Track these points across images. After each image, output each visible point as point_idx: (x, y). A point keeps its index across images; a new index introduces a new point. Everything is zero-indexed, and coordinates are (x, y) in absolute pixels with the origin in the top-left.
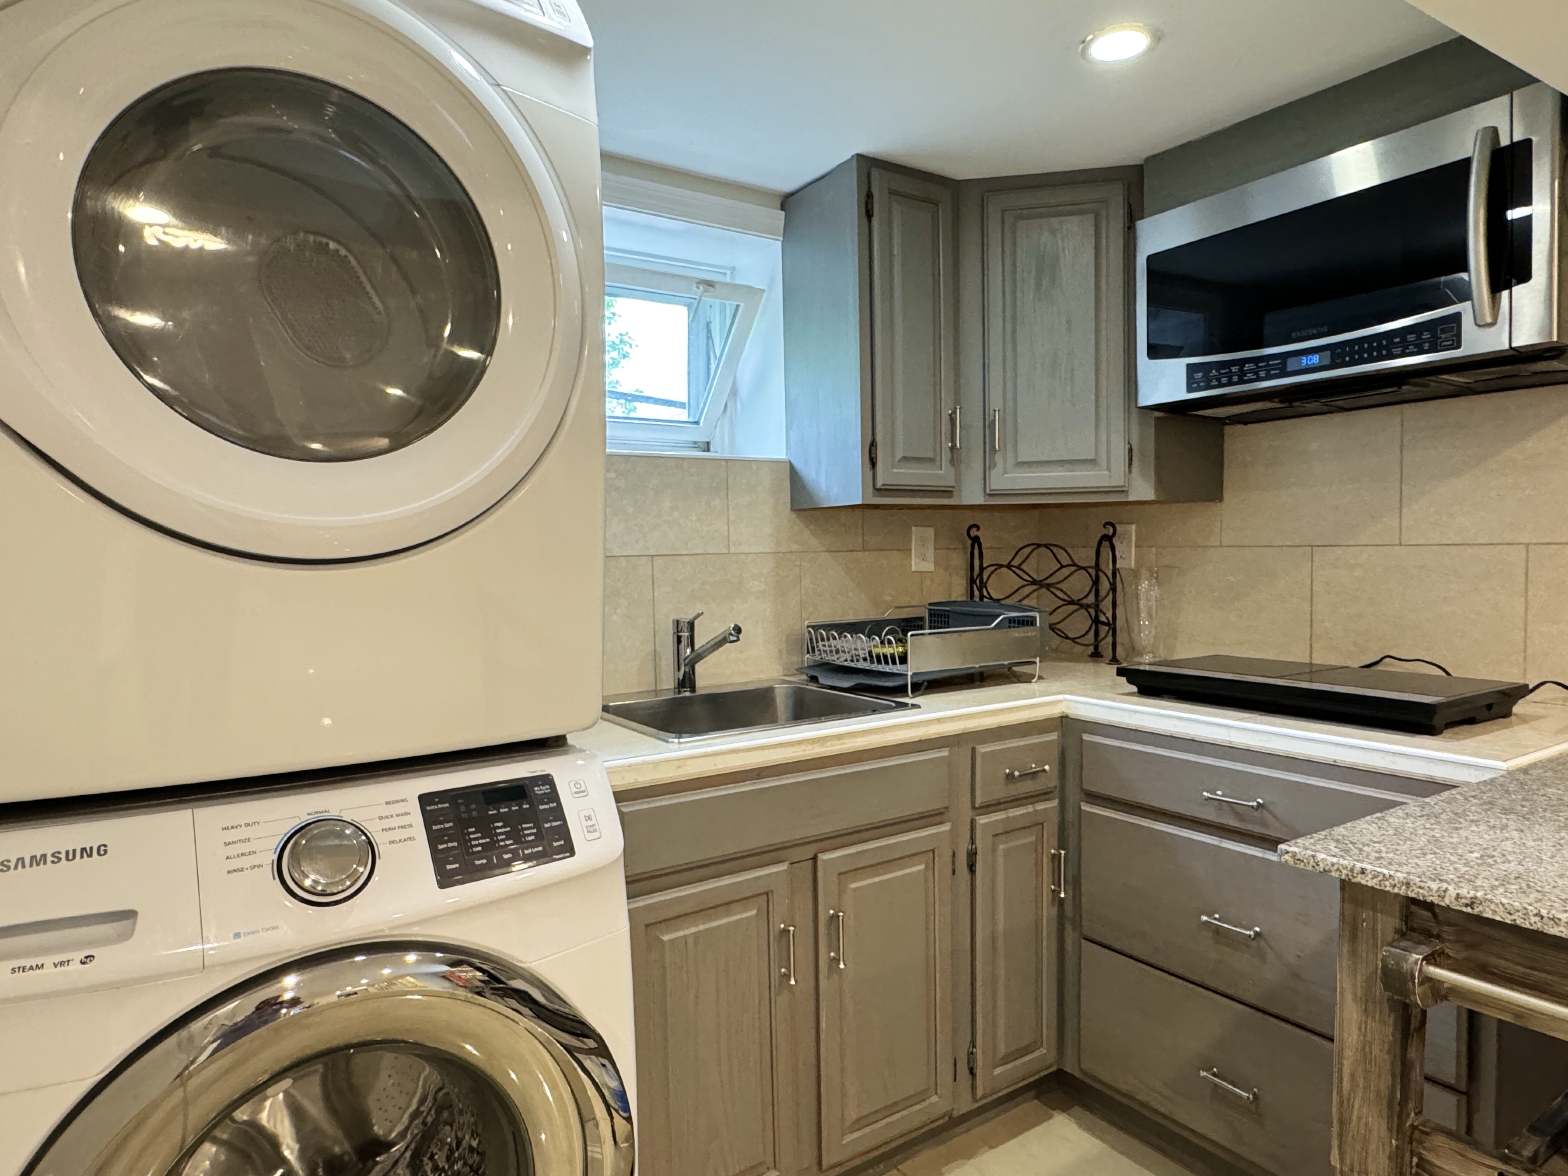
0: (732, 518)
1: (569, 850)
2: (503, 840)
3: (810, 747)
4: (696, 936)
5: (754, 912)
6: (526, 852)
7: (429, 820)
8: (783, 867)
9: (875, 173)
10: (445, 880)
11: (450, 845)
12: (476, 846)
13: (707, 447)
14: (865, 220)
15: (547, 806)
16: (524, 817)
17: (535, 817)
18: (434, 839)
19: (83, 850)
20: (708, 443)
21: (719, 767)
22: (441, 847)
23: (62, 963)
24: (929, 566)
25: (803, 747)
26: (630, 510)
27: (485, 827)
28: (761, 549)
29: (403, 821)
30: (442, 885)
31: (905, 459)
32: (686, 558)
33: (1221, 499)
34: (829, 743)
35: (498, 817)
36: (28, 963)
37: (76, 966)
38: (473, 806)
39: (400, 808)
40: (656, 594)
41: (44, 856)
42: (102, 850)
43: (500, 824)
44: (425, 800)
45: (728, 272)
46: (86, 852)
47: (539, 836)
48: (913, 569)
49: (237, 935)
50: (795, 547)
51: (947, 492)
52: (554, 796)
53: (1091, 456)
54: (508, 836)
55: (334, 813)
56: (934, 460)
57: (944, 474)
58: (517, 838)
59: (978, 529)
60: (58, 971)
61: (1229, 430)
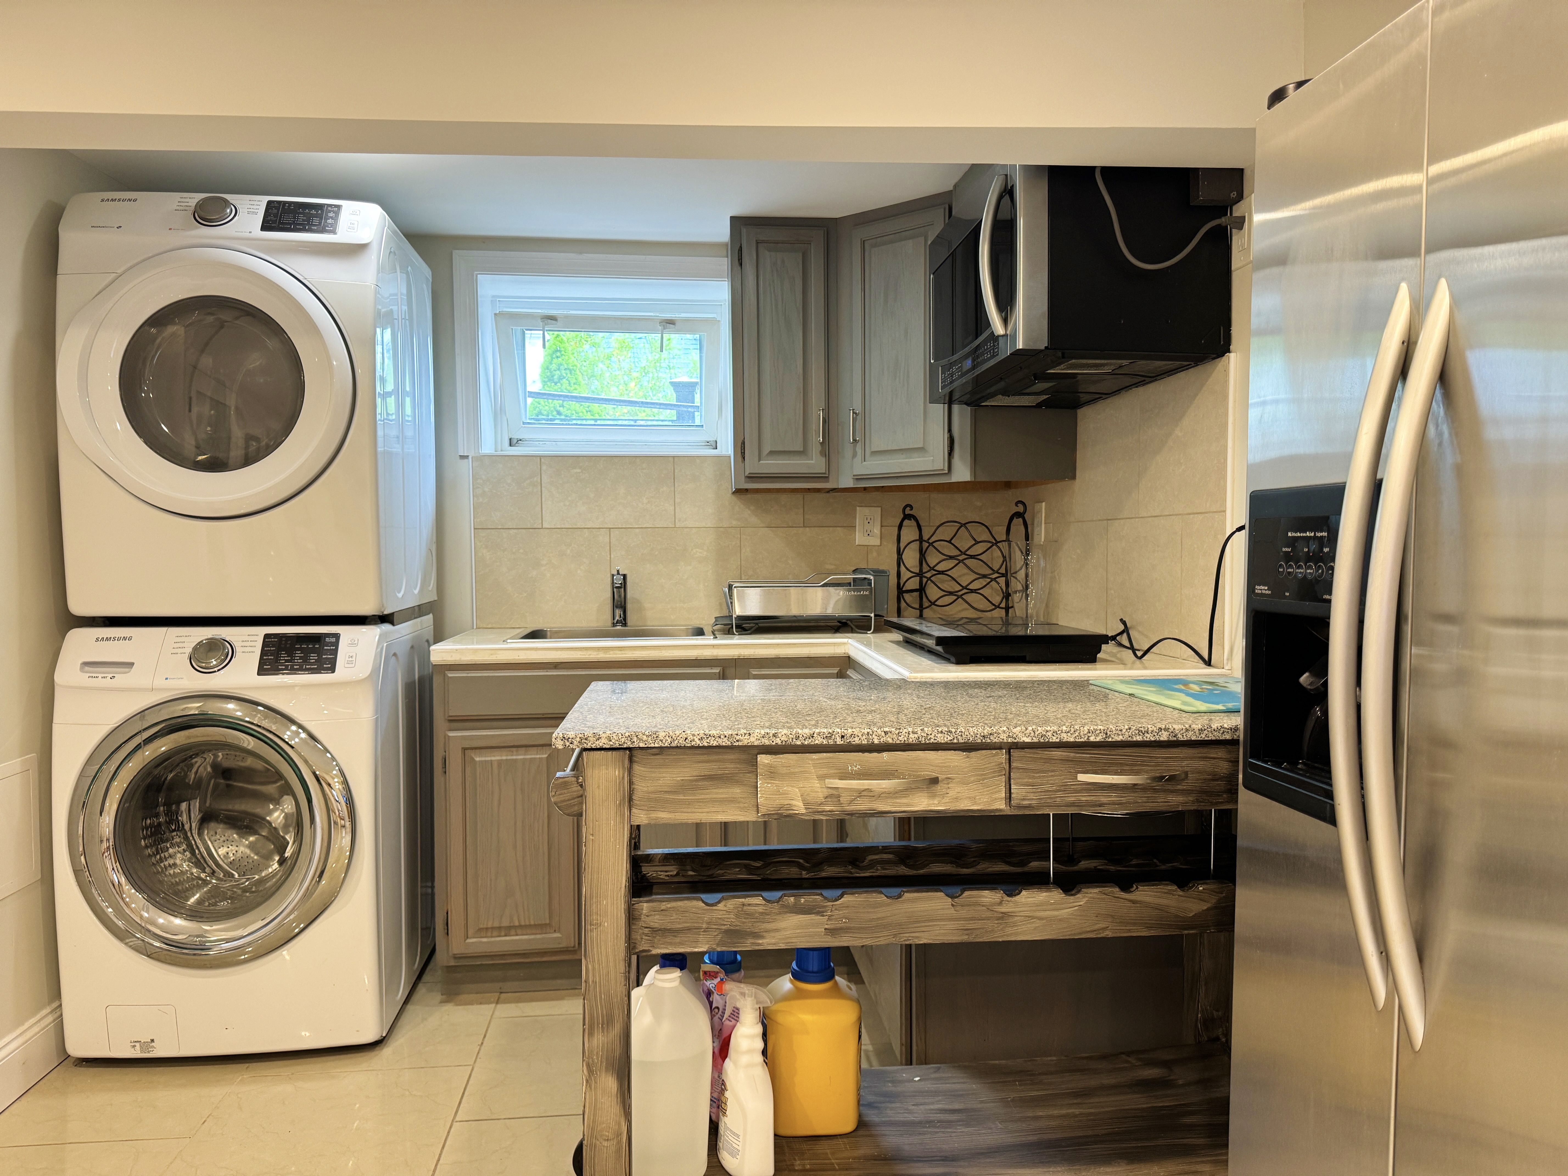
0: (677, 500)
1: (332, 669)
2: (297, 659)
3: (595, 653)
6: (307, 667)
7: (265, 645)
9: (742, 230)
10: (263, 672)
11: (270, 657)
12: (282, 660)
14: (738, 268)
15: (329, 648)
16: (313, 651)
17: (320, 652)
18: (263, 653)
19: (124, 637)
21: (521, 658)
22: (265, 658)
23: (104, 677)
24: (874, 541)
25: (589, 652)
26: (592, 496)
27: (291, 653)
28: (703, 524)
29: (253, 644)
30: (259, 674)
31: (772, 453)
32: (637, 530)
33: (1074, 477)
34: (611, 652)
35: (298, 649)
36: (94, 675)
37: (108, 678)
38: (289, 642)
39: (254, 637)
40: (612, 556)
41: (111, 638)
42: (130, 639)
43: (299, 652)
44: (265, 635)
46: (125, 639)
47: (318, 662)
48: (857, 543)
49: (166, 679)
50: (734, 523)
51: (824, 478)
52: (336, 643)
53: (921, 445)
54: (301, 658)
55: (223, 636)
56: (803, 453)
57: (814, 463)
58: (305, 660)
59: (912, 508)
60: (102, 680)
61: (1081, 412)
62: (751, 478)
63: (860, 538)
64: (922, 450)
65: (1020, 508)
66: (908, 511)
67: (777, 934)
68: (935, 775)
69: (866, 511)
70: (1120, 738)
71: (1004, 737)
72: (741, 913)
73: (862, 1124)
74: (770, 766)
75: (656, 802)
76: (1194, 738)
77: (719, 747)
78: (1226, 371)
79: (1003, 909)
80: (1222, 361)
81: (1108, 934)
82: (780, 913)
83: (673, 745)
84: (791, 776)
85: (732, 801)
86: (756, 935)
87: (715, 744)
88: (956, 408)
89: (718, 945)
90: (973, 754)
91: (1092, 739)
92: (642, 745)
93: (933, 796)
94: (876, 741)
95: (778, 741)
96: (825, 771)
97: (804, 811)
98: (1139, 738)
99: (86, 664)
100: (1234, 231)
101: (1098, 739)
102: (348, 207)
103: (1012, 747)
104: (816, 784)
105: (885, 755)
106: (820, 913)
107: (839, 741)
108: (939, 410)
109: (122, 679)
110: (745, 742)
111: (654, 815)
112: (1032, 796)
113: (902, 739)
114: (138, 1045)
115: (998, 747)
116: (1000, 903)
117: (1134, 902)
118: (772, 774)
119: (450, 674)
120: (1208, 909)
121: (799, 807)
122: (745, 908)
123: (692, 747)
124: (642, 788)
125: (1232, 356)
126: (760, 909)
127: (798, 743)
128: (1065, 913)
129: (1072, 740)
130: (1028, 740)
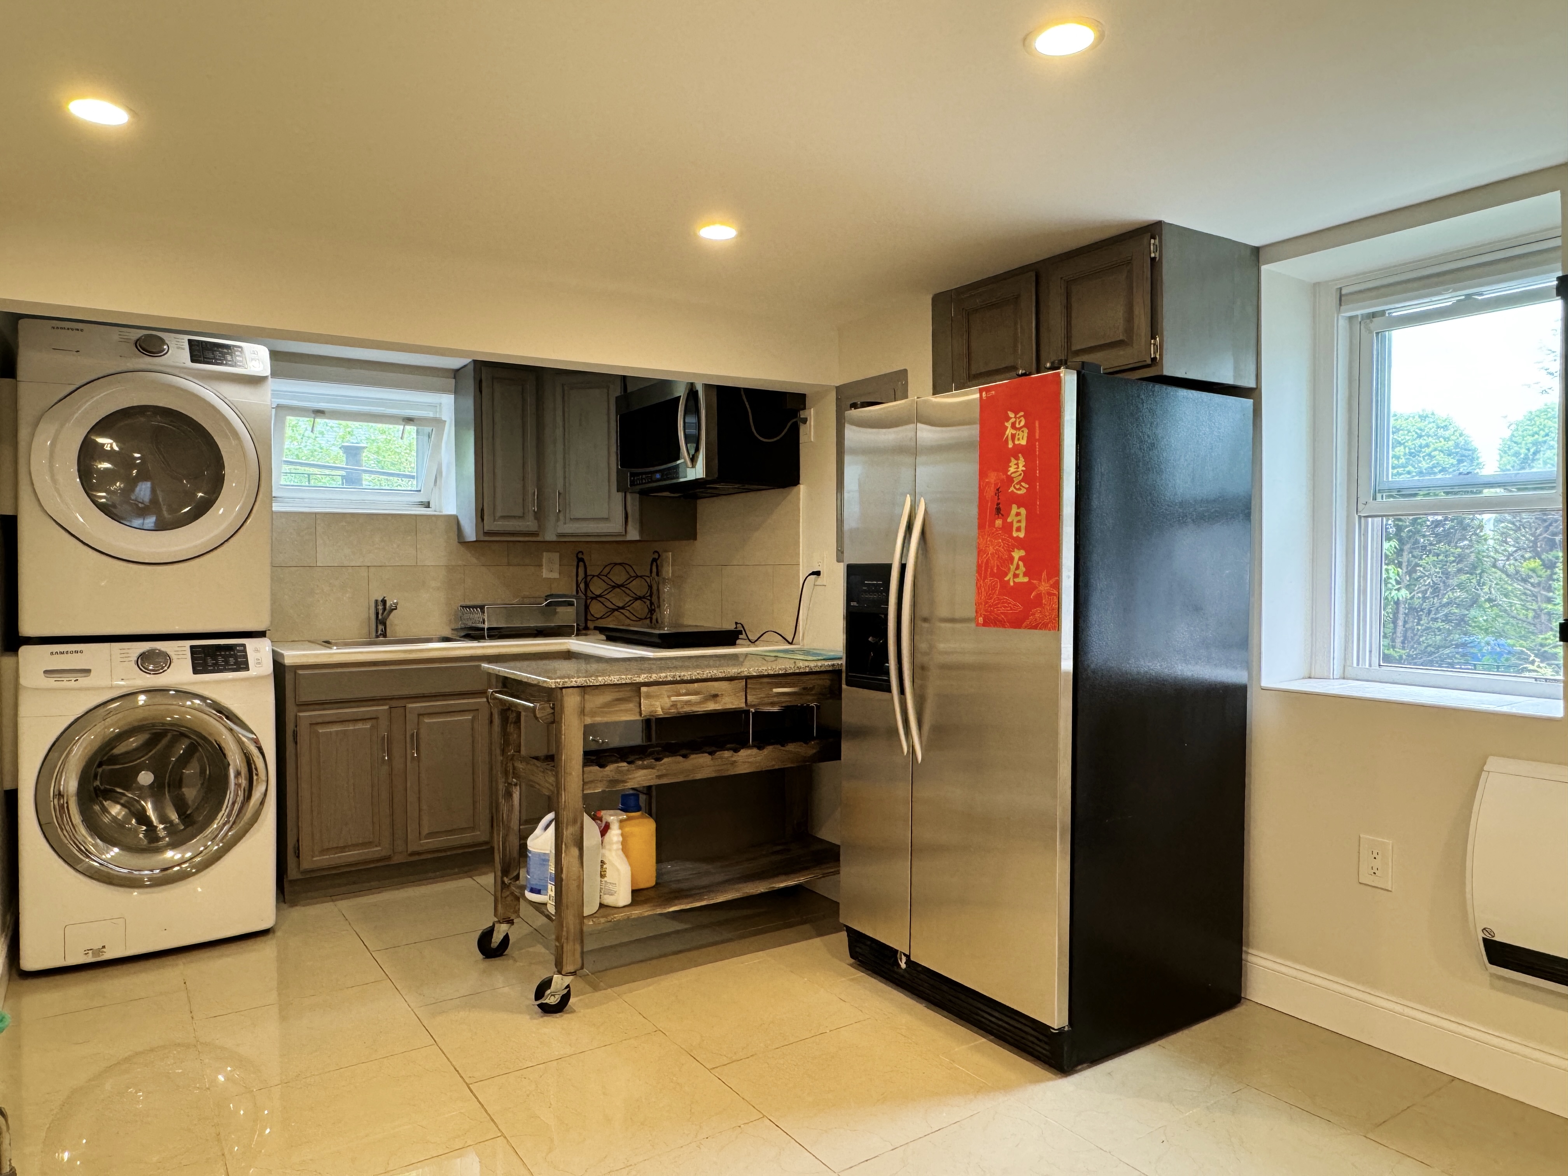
1: (247, 668)
2: (220, 663)
4: (337, 732)
5: (369, 726)
6: (228, 668)
7: (192, 653)
8: (386, 707)
9: (484, 370)
10: (195, 672)
11: (200, 662)
12: (208, 663)
13: (427, 505)
14: (478, 393)
15: (243, 654)
16: (231, 656)
17: (235, 657)
18: (193, 659)
20: (429, 503)
22: (196, 662)
23: (69, 681)
24: (555, 575)
27: (214, 657)
28: (437, 564)
29: (184, 653)
30: (194, 674)
31: (503, 517)
32: (389, 568)
33: (695, 538)
35: (220, 655)
36: (59, 679)
37: (73, 681)
38: (212, 651)
39: (183, 649)
40: (370, 587)
41: (64, 652)
42: (81, 652)
43: (220, 658)
44: (192, 647)
45: (438, 406)
46: (76, 652)
47: (235, 663)
48: (544, 576)
49: (123, 679)
50: (460, 563)
51: (533, 535)
52: (245, 651)
53: (606, 516)
54: (223, 661)
55: (158, 648)
56: (522, 517)
57: (530, 524)
58: (227, 663)
59: (583, 554)
60: (67, 683)
61: (699, 502)
62: (486, 534)
63: (545, 574)
64: (607, 519)
65: (656, 556)
66: (580, 556)
67: (633, 781)
68: (716, 693)
69: (550, 554)
70: (791, 671)
71: (746, 674)
72: (618, 771)
73: (657, 884)
74: (647, 692)
75: (593, 714)
76: (818, 670)
77: (626, 684)
78: (799, 493)
79: (733, 759)
80: (795, 489)
81: (776, 767)
82: (635, 770)
83: (606, 683)
84: (658, 697)
85: (626, 711)
86: (624, 782)
87: (624, 682)
88: (629, 496)
89: (607, 788)
90: (733, 682)
91: (780, 672)
92: (591, 684)
93: (716, 703)
94: (694, 678)
95: (652, 680)
96: (670, 694)
97: (662, 713)
98: (798, 671)
99: (46, 672)
100: (801, 424)
101: (783, 672)
102: (248, 347)
103: (747, 678)
104: (667, 700)
105: (696, 685)
106: (653, 768)
107: (678, 679)
108: (619, 496)
109: (84, 681)
110: (638, 681)
111: (594, 719)
112: (755, 700)
113: (705, 676)
114: (90, 952)
115: (741, 678)
116: (732, 757)
117: (786, 751)
118: (648, 696)
119: (300, 672)
120: (815, 753)
121: (660, 712)
122: (620, 768)
123: (614, 684)
124: (589, 706)
125: (802, 488)
126: (626, 768)
127: (661, 680)
128: (759, 759)
129: (772, 673)
130: (755, 674)
